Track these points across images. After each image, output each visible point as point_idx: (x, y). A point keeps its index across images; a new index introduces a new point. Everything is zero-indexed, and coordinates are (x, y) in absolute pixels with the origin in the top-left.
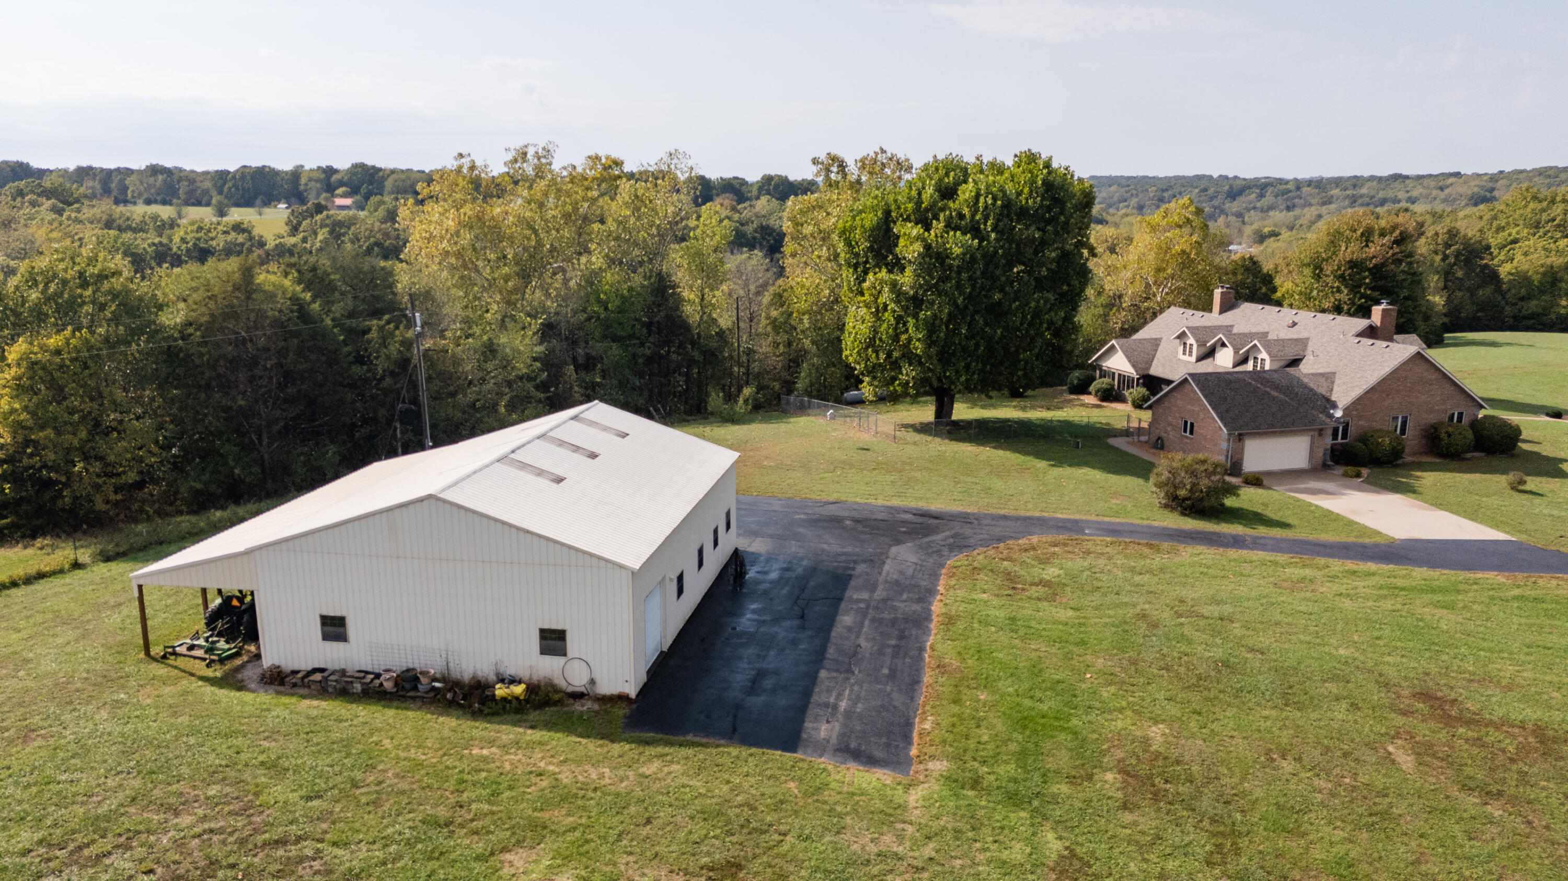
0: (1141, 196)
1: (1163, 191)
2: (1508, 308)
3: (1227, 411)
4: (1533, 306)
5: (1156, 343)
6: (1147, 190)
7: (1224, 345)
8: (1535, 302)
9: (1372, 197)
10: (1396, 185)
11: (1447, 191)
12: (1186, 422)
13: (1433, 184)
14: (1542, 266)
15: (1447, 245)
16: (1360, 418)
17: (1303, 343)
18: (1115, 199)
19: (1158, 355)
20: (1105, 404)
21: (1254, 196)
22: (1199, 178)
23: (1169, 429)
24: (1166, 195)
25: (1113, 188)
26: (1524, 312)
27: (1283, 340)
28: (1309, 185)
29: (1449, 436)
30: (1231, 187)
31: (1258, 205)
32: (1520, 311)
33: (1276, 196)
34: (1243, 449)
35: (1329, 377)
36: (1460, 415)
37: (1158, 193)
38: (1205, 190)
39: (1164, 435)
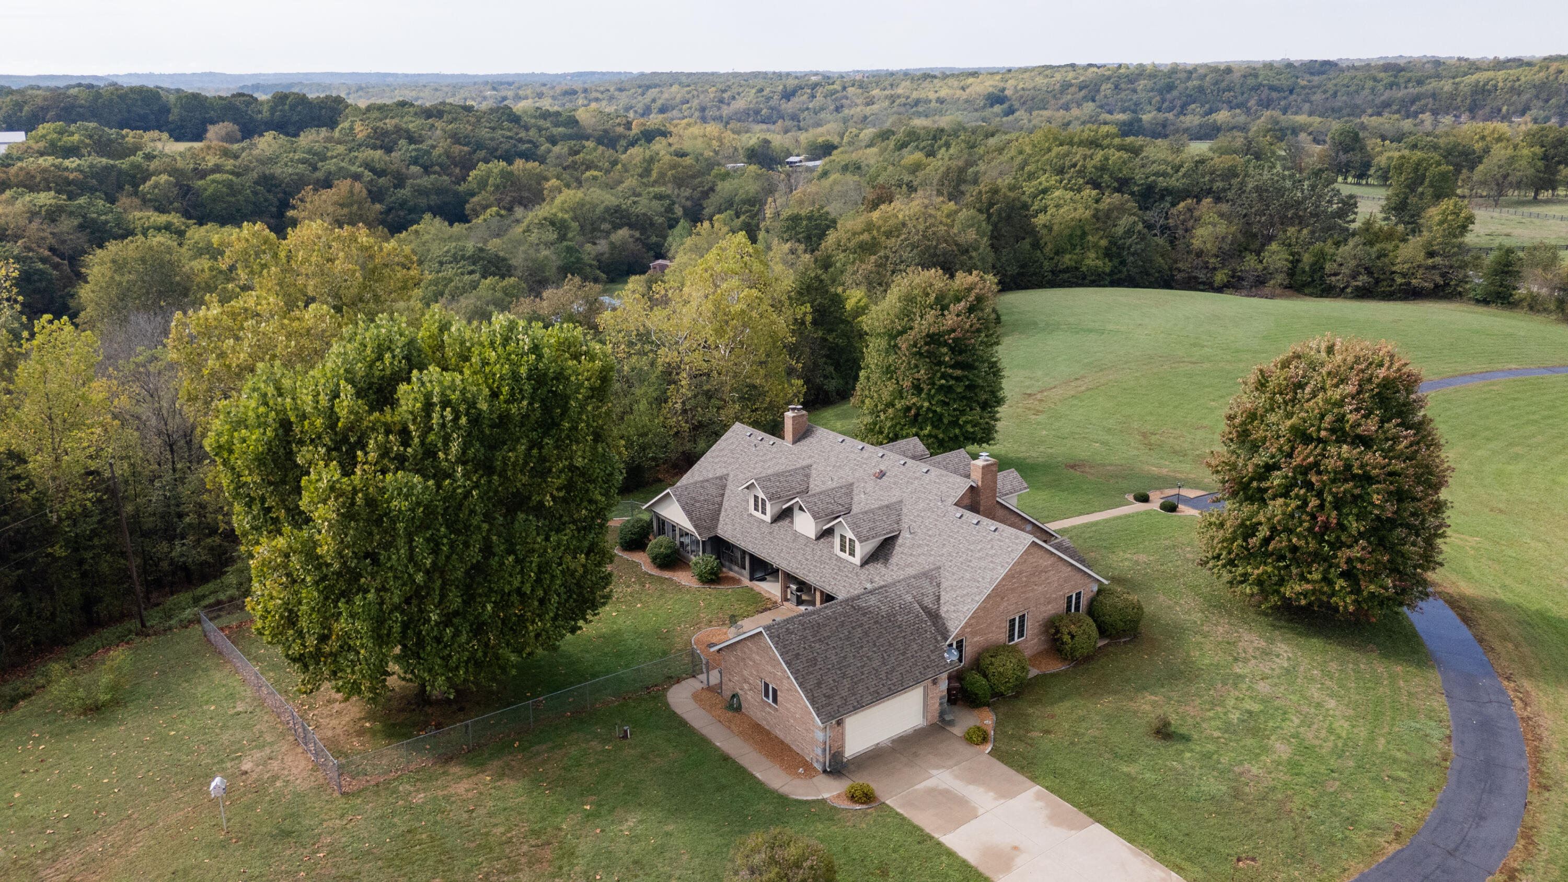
0: (702, 97)
1: (724, 91)
2: (1046, 263)
3: (819, 684)
4: (1067, 260)
5: (721, 483)
6: (707, 91)
7: (801, 509)
8: (1068, 256)
9: (908, 98)
10: (926, 84)
11: (968, 91)
12: (767, 686)
13: (956, 84)
14: (1072, 219)
15: (991, 205)
16: (974, 634)
17: (894, 510)
18: (678, 99)
19: (726, 504)
20: (667, 574)
21: (806, 96)
22: (756, 75)
23: (746, 687)
24: (725, 95)
25: (675, 88)
26: (1061, 267)
27: (872, 511)
28: (853, 85)
29: (1073, 637)
30: (785, 86)
31: (811, 106)
32: (1057, 265)
33: (825, 97)
34: (843, 734)
35: (931, 576)
36: (1078, 595)
37: (718, 94)
38: (761, 90)
39: (740, 692)
